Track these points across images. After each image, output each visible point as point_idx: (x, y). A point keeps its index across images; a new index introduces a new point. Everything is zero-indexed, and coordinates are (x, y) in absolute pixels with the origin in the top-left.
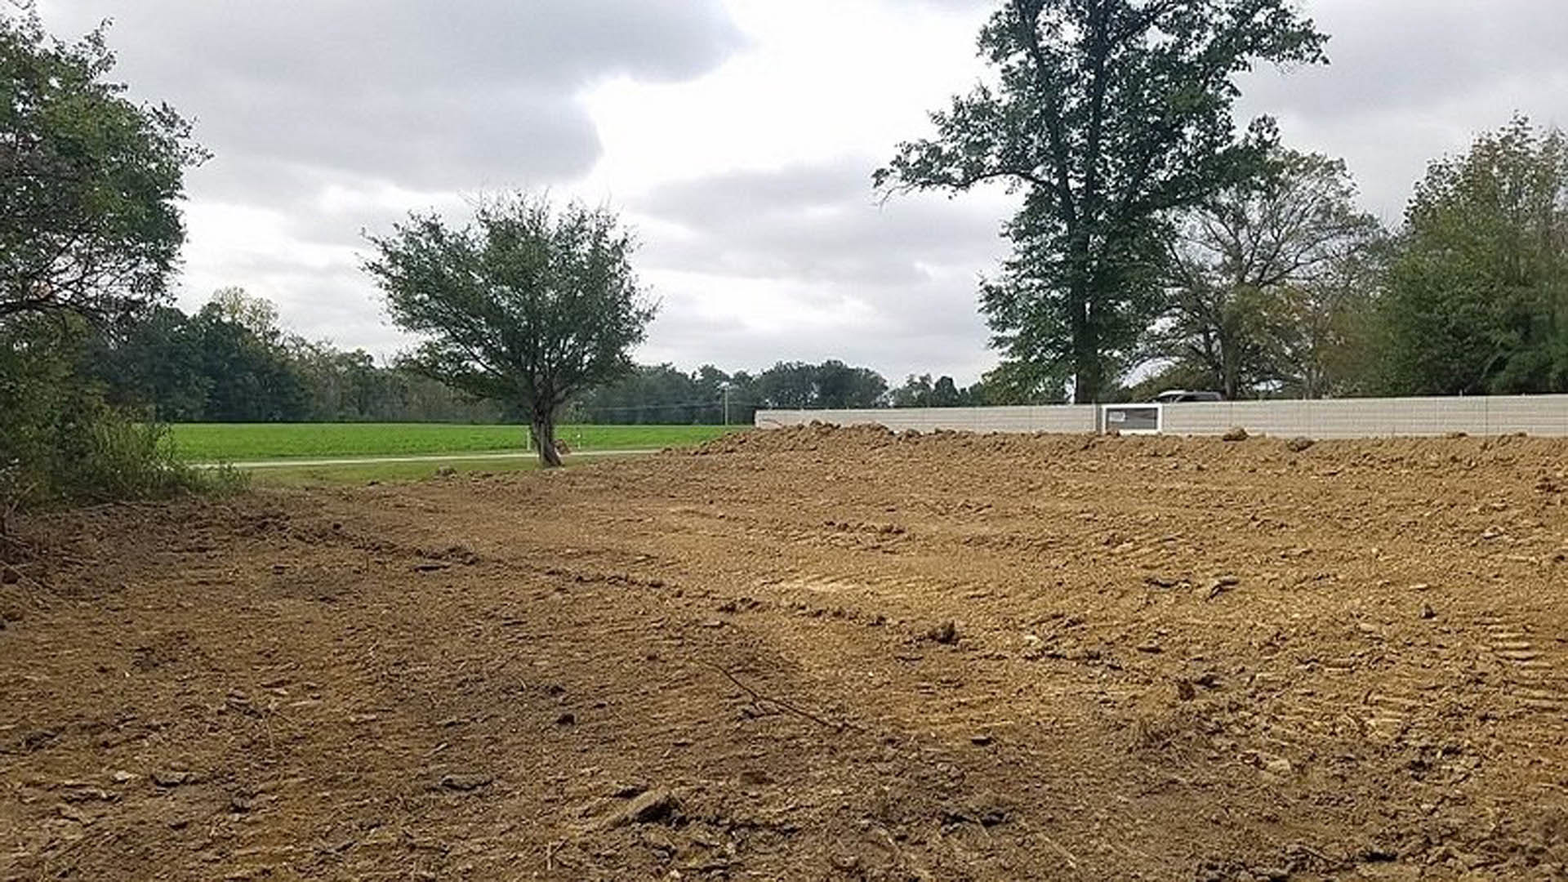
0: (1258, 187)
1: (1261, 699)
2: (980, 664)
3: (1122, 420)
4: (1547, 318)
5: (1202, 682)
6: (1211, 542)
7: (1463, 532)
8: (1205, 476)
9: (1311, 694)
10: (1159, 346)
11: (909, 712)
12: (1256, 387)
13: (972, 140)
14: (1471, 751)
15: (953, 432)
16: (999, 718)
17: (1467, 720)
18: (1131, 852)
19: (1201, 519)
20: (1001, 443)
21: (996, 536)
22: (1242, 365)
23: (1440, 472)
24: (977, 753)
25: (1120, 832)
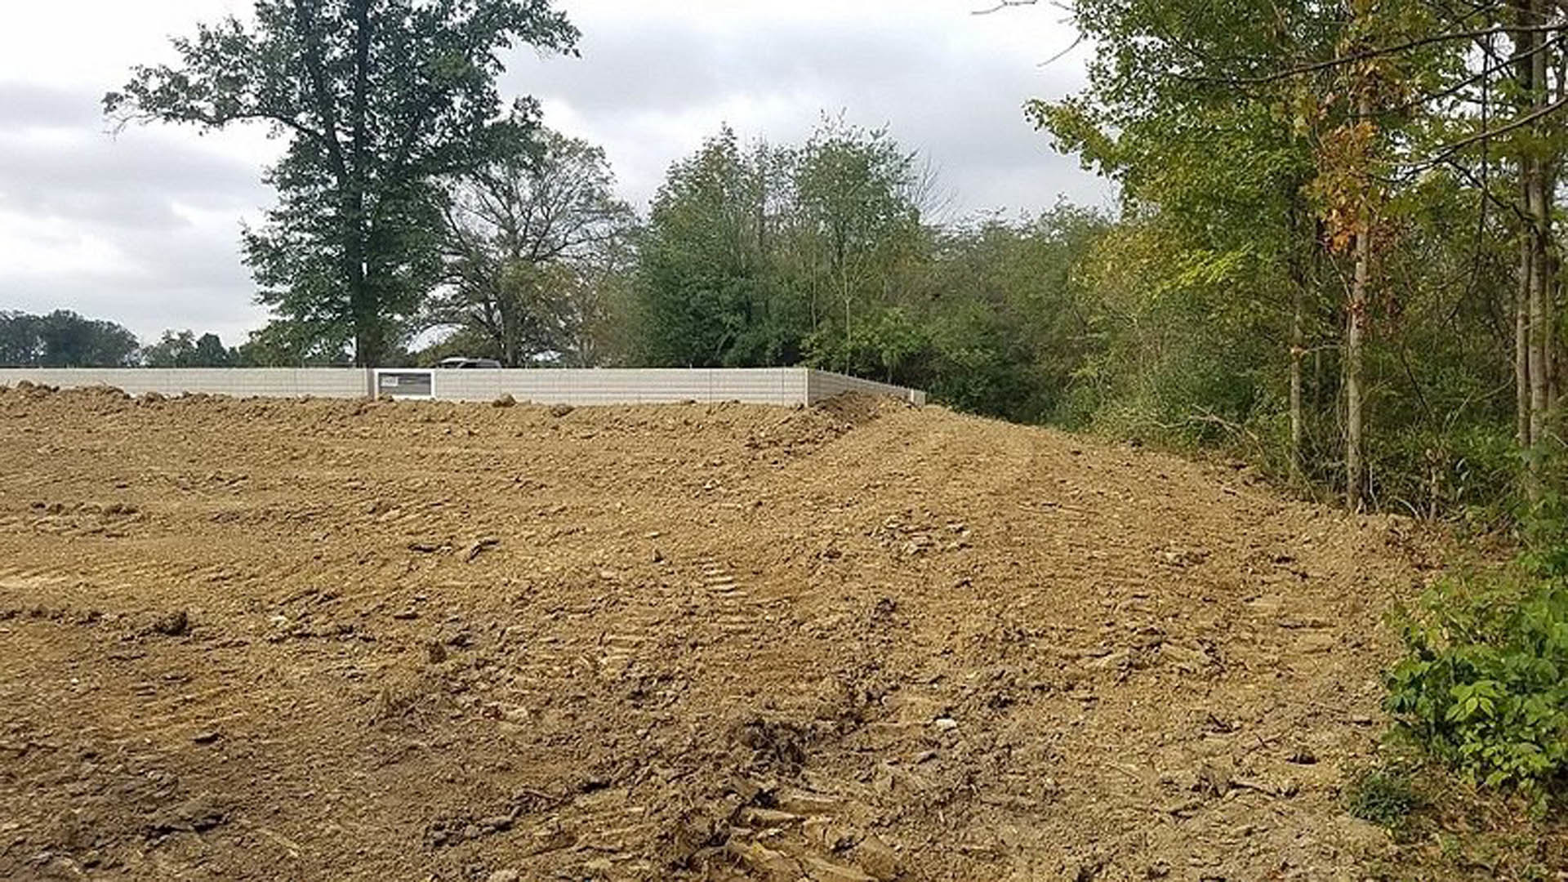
0: (524, 165)
1: (509, 652)
2: (216, 654)
3: (395, 385)
4: (763, 304)
5: (454, 642)
6: (477, 505)
7: (690, 486)
8: (476, 440)
9: (555, 641)
10: (443, 312)
11: (119, 718)
12: (535, 357)
13: (224, 73)
14: (680, 676)
15: (206, 396)
16: (231, 709)
17: (682, 649)
18: (361, 829)
19: (469, 483)
20: (262, 409)
21: (249, 511)
22: (521, 335)
23: (674, 434)
24: (197, 753)
25: (352, 810)
